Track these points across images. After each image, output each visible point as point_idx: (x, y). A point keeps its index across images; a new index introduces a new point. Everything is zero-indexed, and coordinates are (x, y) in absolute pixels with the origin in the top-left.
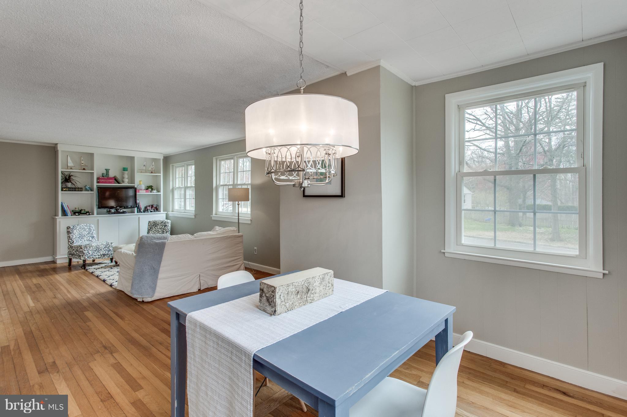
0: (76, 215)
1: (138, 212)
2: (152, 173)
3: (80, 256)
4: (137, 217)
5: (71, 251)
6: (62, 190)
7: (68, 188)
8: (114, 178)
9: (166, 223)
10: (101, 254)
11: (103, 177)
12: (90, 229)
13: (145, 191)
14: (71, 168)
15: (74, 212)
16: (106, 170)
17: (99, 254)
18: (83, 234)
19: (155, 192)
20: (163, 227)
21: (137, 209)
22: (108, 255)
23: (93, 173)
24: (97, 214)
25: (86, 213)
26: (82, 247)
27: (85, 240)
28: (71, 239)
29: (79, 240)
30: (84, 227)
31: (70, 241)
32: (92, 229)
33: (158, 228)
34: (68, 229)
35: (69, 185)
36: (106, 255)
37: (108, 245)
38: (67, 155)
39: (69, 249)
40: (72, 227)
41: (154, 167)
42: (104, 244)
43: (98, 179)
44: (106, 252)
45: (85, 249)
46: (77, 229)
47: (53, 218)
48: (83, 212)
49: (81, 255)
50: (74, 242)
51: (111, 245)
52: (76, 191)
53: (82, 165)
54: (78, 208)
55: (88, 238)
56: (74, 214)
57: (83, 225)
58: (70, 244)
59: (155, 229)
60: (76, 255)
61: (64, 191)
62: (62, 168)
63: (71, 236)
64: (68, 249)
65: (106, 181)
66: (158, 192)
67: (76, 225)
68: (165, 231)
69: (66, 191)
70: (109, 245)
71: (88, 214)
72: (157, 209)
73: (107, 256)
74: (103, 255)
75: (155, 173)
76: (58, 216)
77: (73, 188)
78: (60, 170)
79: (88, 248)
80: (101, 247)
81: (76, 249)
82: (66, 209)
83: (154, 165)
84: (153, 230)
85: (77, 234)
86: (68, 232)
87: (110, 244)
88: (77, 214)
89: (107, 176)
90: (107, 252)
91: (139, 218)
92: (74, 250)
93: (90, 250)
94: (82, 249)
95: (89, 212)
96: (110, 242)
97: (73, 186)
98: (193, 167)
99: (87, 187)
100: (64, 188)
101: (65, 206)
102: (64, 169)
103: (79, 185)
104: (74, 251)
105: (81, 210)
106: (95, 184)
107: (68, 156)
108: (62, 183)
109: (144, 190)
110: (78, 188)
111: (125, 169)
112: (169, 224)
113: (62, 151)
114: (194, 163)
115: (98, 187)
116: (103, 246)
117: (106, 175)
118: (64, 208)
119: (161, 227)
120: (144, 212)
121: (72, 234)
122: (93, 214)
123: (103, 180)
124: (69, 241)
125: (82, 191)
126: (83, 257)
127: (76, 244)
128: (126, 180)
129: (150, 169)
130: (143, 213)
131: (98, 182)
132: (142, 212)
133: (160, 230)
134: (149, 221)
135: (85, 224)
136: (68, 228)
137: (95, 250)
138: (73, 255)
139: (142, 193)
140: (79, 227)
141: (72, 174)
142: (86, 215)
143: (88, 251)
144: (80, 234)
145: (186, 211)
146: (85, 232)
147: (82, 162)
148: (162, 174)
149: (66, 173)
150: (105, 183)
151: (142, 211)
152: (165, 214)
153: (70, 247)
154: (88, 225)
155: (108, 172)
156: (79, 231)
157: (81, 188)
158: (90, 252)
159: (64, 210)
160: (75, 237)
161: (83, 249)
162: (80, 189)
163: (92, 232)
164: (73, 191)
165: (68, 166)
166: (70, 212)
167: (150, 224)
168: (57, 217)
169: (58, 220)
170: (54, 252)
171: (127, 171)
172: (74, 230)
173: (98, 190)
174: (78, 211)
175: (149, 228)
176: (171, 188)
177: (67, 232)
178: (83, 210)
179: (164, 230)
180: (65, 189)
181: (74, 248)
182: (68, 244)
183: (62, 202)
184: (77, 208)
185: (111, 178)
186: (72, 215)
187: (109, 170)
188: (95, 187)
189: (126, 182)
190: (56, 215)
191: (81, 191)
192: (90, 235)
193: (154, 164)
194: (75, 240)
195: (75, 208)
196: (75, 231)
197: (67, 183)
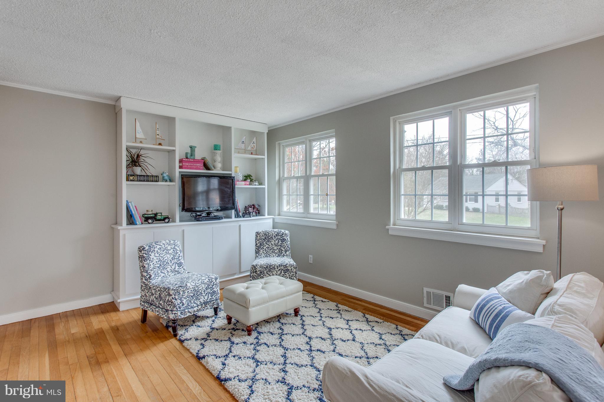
0: (149, 223)
1: (235, 217)
2: (252, 154)
3: (167, 311)
4: (237, 224)
5: (147, 295)
6: (128, 180)
7: (137, 175)
8: (203, 161)
9: (283, 235)
10: (201, 302)
11: (187, 158)
12: (176, 249)
13: (243, 183)
14: (141, 142)
15: (145, 218)
16: (191, 147)
17: (199, 303)
18: (165, 259)
19: (256, 185)
20: (280, 242)
21: (235, 211)
22: (212, 302)
23: (174, 151)
24: (181, 221)
25: (164, 219)
26: (171, 292)
27: (168, 272)
28: (147, 272)
29: (159, 272)
30: (166, 246)
31: (145, 274)
32: (178, 249)
33: (272, 244)
34: (141, 251)
35: (138, 171)
36: (208, 302)
37: (211, 282)
38: (135, 119)
39: (142, 290)
40: (147, 248)
41: (255, 145)
42: (205, 281)
43: (181, 161)
44: (208, 297)
45: (177, 297)
46: (156, 252)
47: (113, 228)
48: (159, 217)
49: (168, 308)
50: (152, 277)
51: (215, 283)
52: (149, 181)
53: (158, 136)
54: (152, 211)
55: (173, 267)
56: (145, 221)
57: (164, 242)
58: (144, 280)
59: (267, 246)
60: (159, 307)
61: (131, 181)
62: (127, 141)
63: (147, 266)
64: (140, 291)
65: (191, 166)
66: (260, 185)
67: (154, 244)
68: (284, 250)
69: (134, 181)
70: (212, 284)
71: (167, 220)
72: (258, 212)
73: (210, 304)
74: (204, 303)
75: (256, 155)
76: (122, 225)
77: (144, 176)
78: (125, 143)
79: (181, 293)
80: (201, 288)
81: (158, 294)
82: (134, 213)
83: (255, 142)
84: (265, 248)
85: (155, 260)
86: (142, 258)
87: (214, 281)
88: (150, 221)
89: (192, 157)
90: (210, 297)
91: (240, 226)
92: (153, 294)
93: (184, 296)
94: (171, 297)
95: (168, 218)
96: (214, 277)
97: (144, 174)
98: (334, 139)
99: (165, 175)
100: (131, 175)
101: (131, 208)
102: (130, 142)
103: (152, 171)
104: (153, 298)
105: (156, 215)
106: (178, 171)
107: (137, 120)
108: (128, 167)
109: (242, 181)
110: (152, 176)
111: (216, 148)
112: (288, 237)
113: (128, 111)
114: (335, 134)
115: (182, 175)
116: (203, 286)
117: (191, 155)
118: (131, 211)
119: (277, 242)
120: (243, 217)
121: (148, 261)
122: (174, 221)
123: (188, 164)
124: (142, 276)
125: (158, 181)
126: (174, 312)
127: (155, 281)
128: (219, 165)
129: (249, 148)
130: (242, 219)
131: (181, 167)
132: (240, 217)
133: (275, 248)
134: (257, 233)
135: (167, 241)
136: (141, 249)
137: (192, 296)
138: (151, 304)
139: (240, 185)
140: (158, 247)
141: (142, 152)
142: (163, 222)
143: (181, 299)
144: (160, 260)
145: (309, 216)
146: (168, 256)
147: (158, 132)
148: (266, 157)
149: (134, 151)
150: (190, 168)
151: (241, 214)
152: (272, 219)
153: (146, 287)
154: (172, 242)
155: (194, 150)
156: (158, 255)
157: (156, 176)
158: (184, 301)
159: (131, 215)
160: (152, 266)
161: (173, 296)
162: (154, 179)
163: (178, 255)
164: (144, 181)
165: (136, 138)
166: (139, 217)
167: (259, 237)
168: (119, 228)
169: (122, 233)
170: (114, 287)
171: (220, 150)
172: (150, 253)
173: (182, 178)
174: (152, 215)
175: (258, 245)
176: (277, 178)
177: (139, 257)
178: (160, 214)
179: (282, 248)
180: (131, 178)
181: (153, 291)
182: (140, 281)
183: (127, 201)
184: (150, 210)
185: (198, 161)
186: (142, 224)
187: (195, 147)
188: (177, 175)
189: (219, 169)
190: (117, 223)
191: (156, 181)
192: (176, 261)
193: (254, 140)
194: (152, 272)
195: (147, 211)
196: (152, 256)
197: (135, 168)
